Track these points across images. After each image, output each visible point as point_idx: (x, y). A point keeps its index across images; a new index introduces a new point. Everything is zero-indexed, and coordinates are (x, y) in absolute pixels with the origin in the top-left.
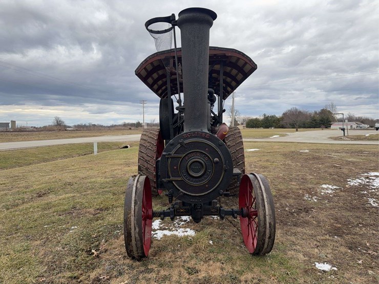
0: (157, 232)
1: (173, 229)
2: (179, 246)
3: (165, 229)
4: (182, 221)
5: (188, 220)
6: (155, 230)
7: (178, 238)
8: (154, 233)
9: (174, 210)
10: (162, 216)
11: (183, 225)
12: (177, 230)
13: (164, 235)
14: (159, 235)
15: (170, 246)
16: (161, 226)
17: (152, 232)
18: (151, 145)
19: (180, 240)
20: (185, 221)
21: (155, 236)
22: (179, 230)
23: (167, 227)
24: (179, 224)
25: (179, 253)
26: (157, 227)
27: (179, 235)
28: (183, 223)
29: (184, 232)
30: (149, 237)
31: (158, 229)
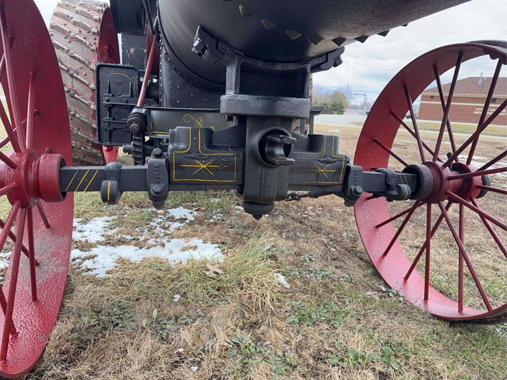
0: (94, 251)
1: (151, 242)
2: (177, 297)
3: (122, 242)
4: (172, 219)
5: (191, 218)
6: (86, 246)
7: (169, 270)
8: (84, 254)
9: (168, 164)
10: (109, 184)
11: (178, 229)
12: (163, 245)
13: (121, 261)
14: (104, 261)
15: (145, 305)
16: (111, 233)
17: (75, 253)
18: (84, 32)
19: (179, 276)
20: (182, 220)
21: (88, 264)
22: (167, 245)
23: (129, 237)
24: (167, 228)
25: (186, 335)
26: (94, 238)
27: (171, 258)
28: (177, 225)
29: (184, 250)
30: (60, 270)
31: (101, 244)
